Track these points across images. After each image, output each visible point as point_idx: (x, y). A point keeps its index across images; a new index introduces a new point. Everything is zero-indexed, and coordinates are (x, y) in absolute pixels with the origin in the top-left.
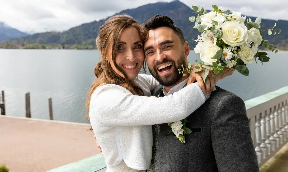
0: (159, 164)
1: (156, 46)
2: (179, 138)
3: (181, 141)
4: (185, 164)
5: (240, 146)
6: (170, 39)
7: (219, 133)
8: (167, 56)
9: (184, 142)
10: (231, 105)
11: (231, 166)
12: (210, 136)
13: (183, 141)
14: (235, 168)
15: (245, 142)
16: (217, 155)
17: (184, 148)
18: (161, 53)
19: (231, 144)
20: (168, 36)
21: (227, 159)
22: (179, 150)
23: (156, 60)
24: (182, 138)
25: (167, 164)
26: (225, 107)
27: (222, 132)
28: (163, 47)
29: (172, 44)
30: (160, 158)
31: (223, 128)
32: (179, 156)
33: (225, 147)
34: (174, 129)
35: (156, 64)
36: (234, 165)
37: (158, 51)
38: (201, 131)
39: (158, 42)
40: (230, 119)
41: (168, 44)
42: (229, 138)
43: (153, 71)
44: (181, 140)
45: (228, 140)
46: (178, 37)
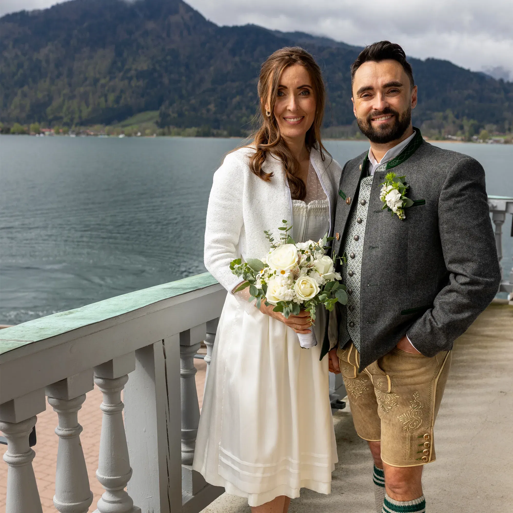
0: (367, 249)
1: (378, 88)
2: (397, 213)
3: (400, 217)
4: (402, 248)
5: (475, 222)
6: (398, 80)
7: (449, 205)
8: (390, 105)
9: (404, 217)
10: (468, 170)
11: (462, 248)
12: (438, 212)
13: (402, 216)
14: (466, 250)
15: (482, 219)
16: (445, 237)
17: (403, 226)
18: (382, 99)
19: (464, 220)
20: (395, 76)
21: (457, 239)
22: (396, 229)
23: (374, 107)
24: (401, 213)
25: (379, 248)
26: (461, 172)
27: (453, 205)
28: (386, 91)
29: (399, 88)
30: (369, 241)
31: (455, 200)
32: (395, 237)
33: (456, 224)
34: (389, 201)
35: (373, 114)
36: (466, 247)
37: (378, 95)
38: (425, 204)
39: (382, 82)
40: (465, 188)
41: (393, 88)
42: (461, 212)
43: (364, 122)
44: (400, 215)
45: (460, 215)
46: (408, 78)
